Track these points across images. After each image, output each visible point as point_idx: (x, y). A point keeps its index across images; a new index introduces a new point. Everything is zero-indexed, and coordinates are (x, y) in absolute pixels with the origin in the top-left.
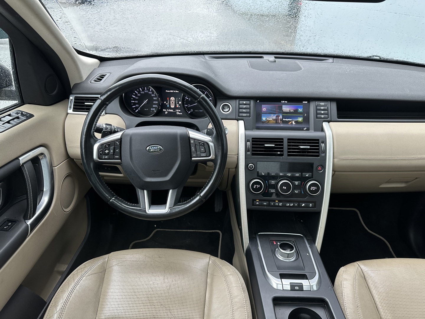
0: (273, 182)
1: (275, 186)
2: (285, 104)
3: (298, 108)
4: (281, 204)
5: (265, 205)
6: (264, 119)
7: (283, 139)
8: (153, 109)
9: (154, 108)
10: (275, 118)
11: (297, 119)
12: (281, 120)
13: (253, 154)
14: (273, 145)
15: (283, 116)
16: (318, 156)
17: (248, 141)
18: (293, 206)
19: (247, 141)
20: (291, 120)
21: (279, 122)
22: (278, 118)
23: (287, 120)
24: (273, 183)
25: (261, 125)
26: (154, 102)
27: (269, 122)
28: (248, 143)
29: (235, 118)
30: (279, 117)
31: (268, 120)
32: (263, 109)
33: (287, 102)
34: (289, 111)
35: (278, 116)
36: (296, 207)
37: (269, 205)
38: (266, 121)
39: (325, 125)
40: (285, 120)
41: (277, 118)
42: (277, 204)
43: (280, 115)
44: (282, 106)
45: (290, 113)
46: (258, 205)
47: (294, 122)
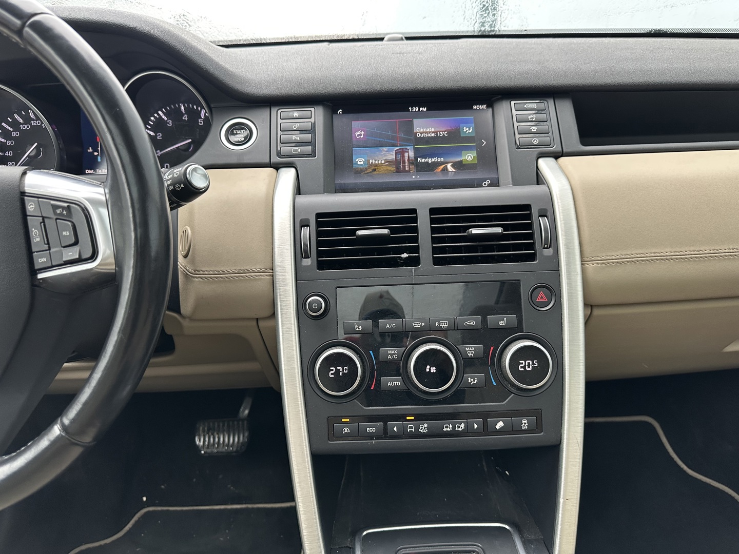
0: (392, 353)
1: (397, 368)
2: (419, 115)
3: (461, 125)
4: (426, 425)
5: (371, 436)
6: (360, 161)
7: (414, 211)
10: (392, 156)
11: (460, 155)
12: (411, 163)
13: (321, 266)
14: (386, 231)
15: (416, 150)
16: (532, 257)
17: (304, 224)
18: (467, 432)
19: (299, 224)
20: (442, 159)
21: (407, 169)
22: (403, 157)
23: (430, 161)
24: (392, 355)
25: (350, 180)
27: (375, 170)
28: (305, 231)
29: (268, 161)
30: (406, 155)
31: (371, 165)
32: (357, 134)
33: (425, 109)
34: (433, 135)
35: (402, 152)
36: (476, 433)
37: (385, 434)
38: (366, 169)
39: (545, 165)
40: (423, 160)
41: (400, 157)
42: (411, 428)
43: (408, 148)
44: (412, 121)
45: (436, 139)
46: (347, 436)
47: (452, 166)
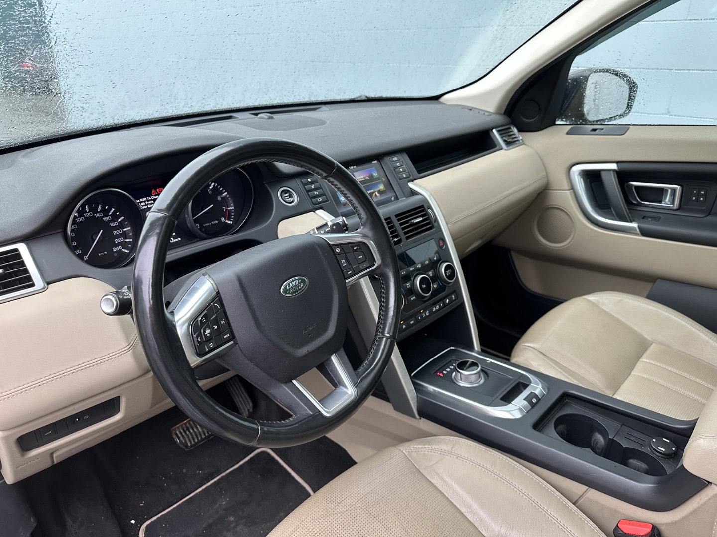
1: (412, 290)
2: (355, 170)
3: (372, 172)
4: (428, 312)
5: (413, 325)
6: (342, 199)
7: (389, 218)
8: (118, 248)
9: (118, 244)
11: (378, 187)
16: (430, 228)
20: (372, 191)
24: (408, 286)
25: (344, 209)
26: (115, 233)
29: (309, 209)
33: (355, 167)
34: (364, 179)
36: (442, 308)
37: (417, 322)
39: (411, 185)
42: (424, 315)
45: (367, 181)
46: (405, 329)
47: (378, 193)
